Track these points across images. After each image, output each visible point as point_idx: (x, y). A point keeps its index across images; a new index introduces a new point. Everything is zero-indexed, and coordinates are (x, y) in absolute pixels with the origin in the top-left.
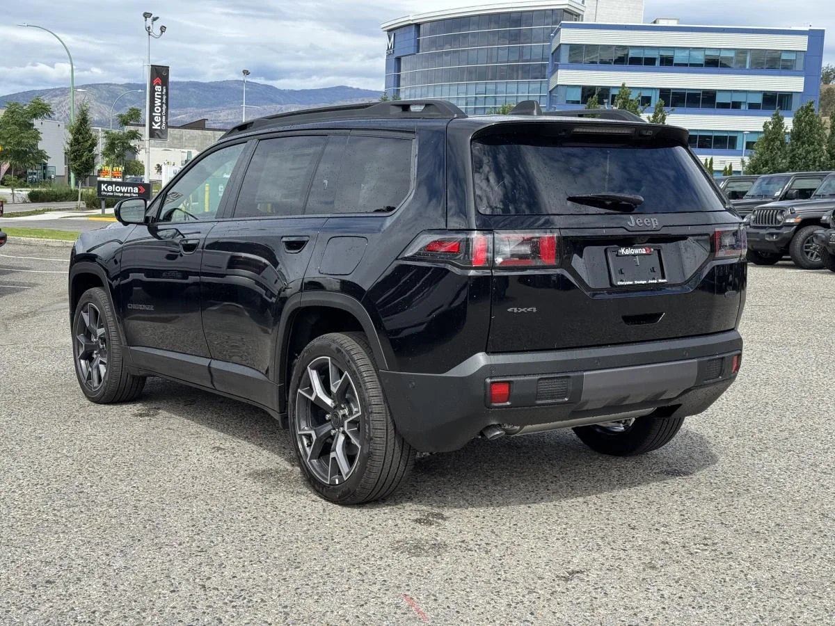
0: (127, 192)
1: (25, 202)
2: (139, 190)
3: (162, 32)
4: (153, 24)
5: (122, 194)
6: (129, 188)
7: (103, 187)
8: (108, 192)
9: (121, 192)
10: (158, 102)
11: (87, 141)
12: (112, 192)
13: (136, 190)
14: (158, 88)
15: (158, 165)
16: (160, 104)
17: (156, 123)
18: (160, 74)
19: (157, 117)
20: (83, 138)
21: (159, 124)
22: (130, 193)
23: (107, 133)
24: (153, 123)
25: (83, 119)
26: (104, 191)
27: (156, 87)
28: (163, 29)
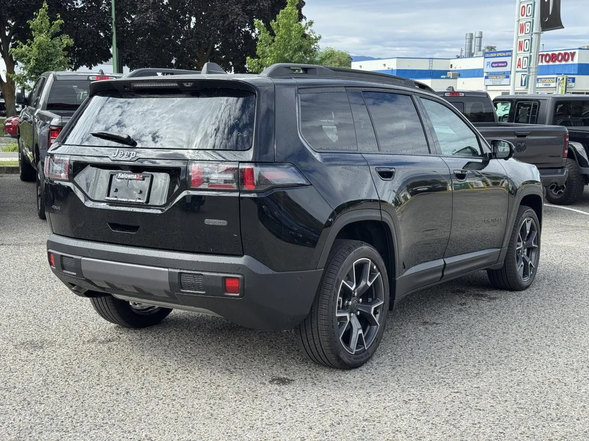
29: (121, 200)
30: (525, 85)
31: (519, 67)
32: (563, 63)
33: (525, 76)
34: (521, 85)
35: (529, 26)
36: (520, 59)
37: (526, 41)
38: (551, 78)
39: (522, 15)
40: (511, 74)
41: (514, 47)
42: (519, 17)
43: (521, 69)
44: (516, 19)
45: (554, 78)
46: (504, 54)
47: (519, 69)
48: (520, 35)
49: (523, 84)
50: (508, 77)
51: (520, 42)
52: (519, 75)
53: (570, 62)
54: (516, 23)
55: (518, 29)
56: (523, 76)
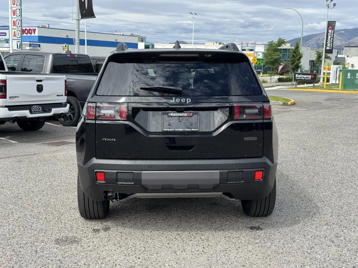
0: (306, 78)
1: (276, 82)
2: (312, 76)
3: (334, 6)
4: (330, 3)
5: (304, 79)
6: (307, 76)
7: (297, 75)
8: (298, 77)
9: (304, 78)
10: (329, 37)
11: (298, 56)
12: (300, 78)
13: (310, 76)
14: (330, 31)
15: (352, 64)
16: (330, 38)
17: (328, 46)
18: (331, 25)
19: (328, 44)
20: (296, 55)
21: (329, 47)
22: (308, 78)
23: (317, 52)
24: (327, 47)
25: (297, 47)
26: (297, 77)
27: (329, 31)
28: (334, 5)
29: (178, 130)
30: (20, 48)
31: (15, 37)
32: (29, 35)
33: (19, 42)
34: (18, 48)
35: (19, 11)
36: (15, 32)
37: (18, 21)
38: (26, 44)
39: (14, 5)
40: (9, 40)
41: (10, 24)
42: (11, 5)
43: (16, 38)
44: (10, 7)
45: (28, 44)
46: (3, 28)
47: (15, 38)
48: (13, 17)
49: (19, 47)
50: (8, 42)
51: (14, 21)
52: (15, 42)
53: (33, 35)
54: (10, 9)
55: (11, 12)
56: (18, 42)
